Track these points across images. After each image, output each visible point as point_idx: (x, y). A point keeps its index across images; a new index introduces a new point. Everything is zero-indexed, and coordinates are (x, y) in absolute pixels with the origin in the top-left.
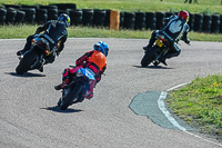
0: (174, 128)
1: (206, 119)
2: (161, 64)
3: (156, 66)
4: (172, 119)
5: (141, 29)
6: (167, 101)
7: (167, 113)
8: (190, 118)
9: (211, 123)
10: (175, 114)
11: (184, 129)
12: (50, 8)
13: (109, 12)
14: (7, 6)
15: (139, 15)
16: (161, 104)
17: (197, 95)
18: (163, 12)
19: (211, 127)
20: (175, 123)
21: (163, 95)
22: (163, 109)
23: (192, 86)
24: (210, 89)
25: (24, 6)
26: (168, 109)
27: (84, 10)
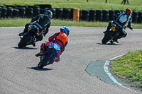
0: (114, 84)
1: (134, 78)
2: (115, 42)
3: (112, 44)
4: (113, 78)
5: (93, 21)
6: (110, 67)
7: (109, 74)
8: (124, 77)
9: (138, 80)
10: (114, 75)
11: (121, 85)
12: (34, 7)
13: (72, 10)
14: (7, 6)
15: (92, 12)
16: (106, 68)
17: (129, 63)
18: (107, 10)
19: (138, 83)
20: (115, 81)
21: (107, 63)
22: (107, 72)
23: (126, 57)
24: (137, 59)
25: (18, 6)
26: (110, 71)
27: (56, 9)
